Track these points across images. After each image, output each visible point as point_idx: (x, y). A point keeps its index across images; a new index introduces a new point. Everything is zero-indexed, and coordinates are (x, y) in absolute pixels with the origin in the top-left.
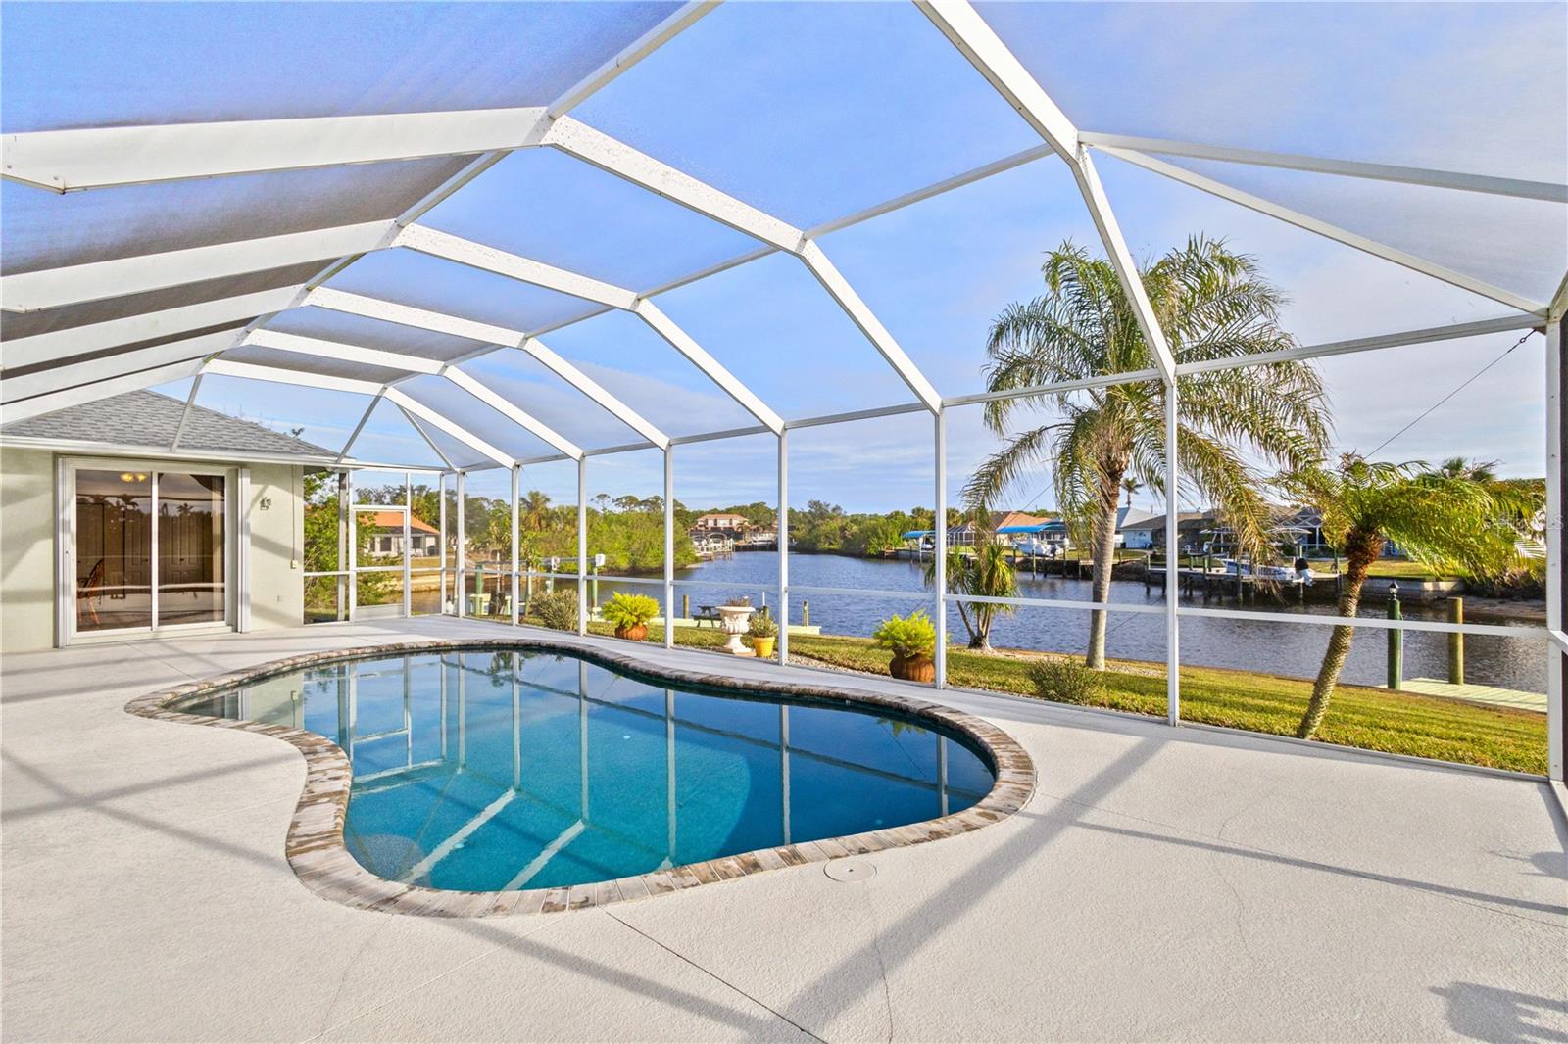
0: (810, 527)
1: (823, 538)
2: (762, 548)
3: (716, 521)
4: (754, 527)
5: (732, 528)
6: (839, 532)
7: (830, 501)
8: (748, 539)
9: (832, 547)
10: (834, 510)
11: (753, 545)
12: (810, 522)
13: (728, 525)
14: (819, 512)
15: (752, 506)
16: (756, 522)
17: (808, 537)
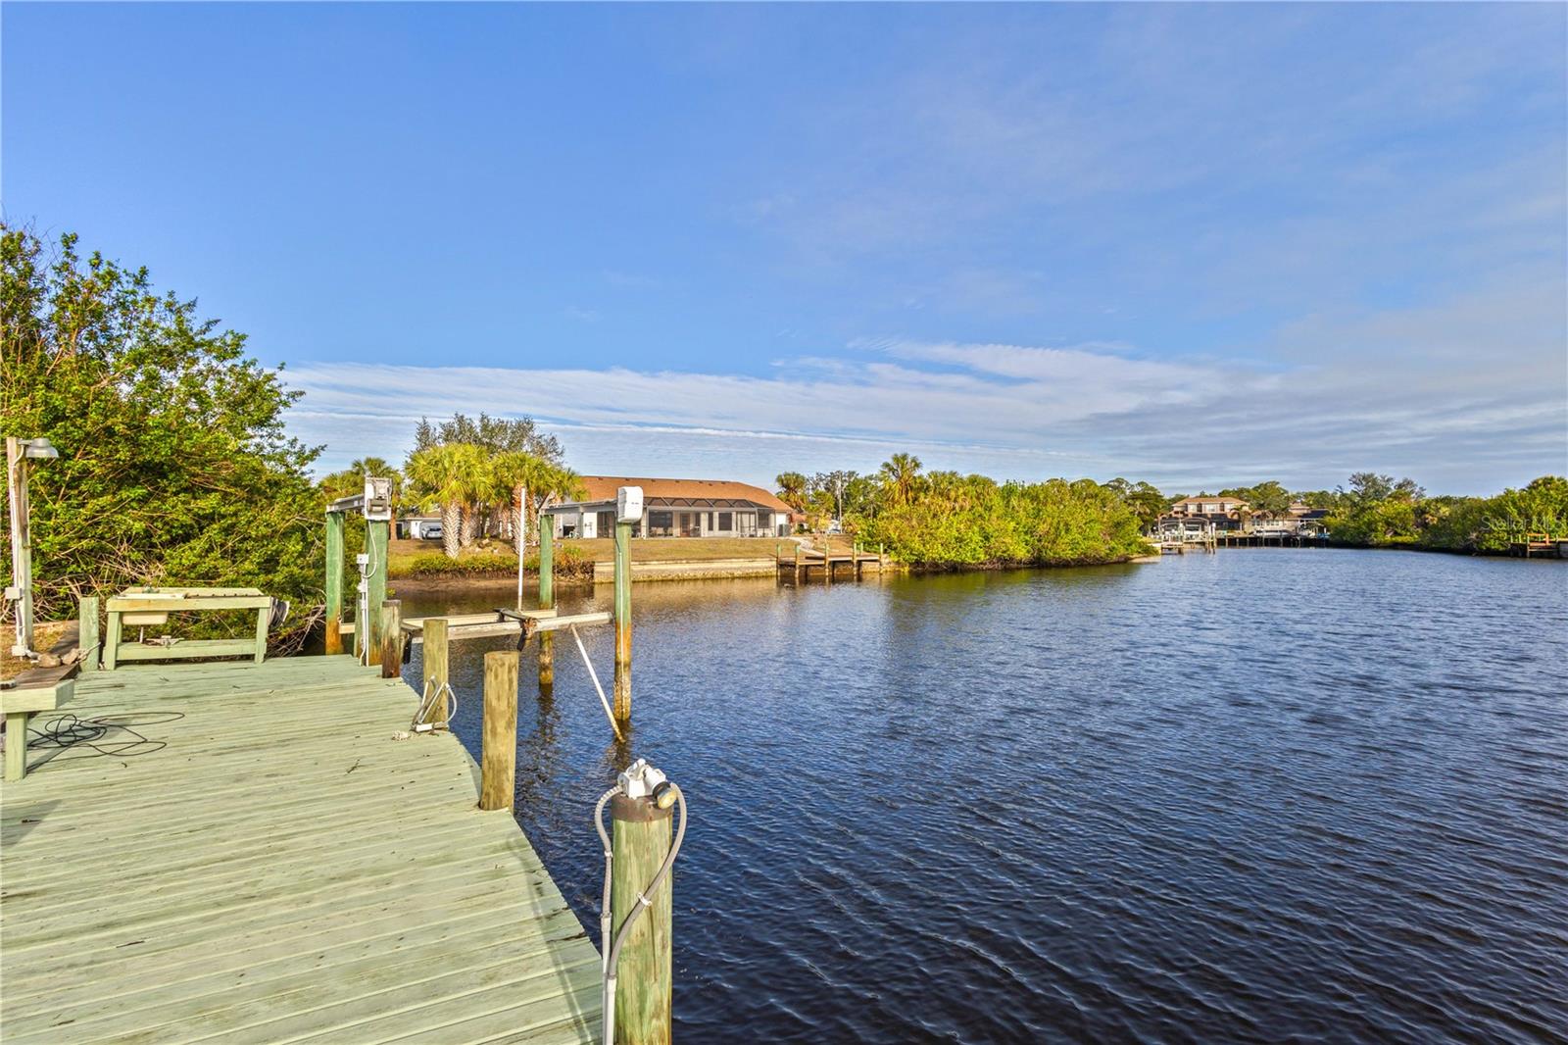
0: (1355, 511)
1: (1380, 526)
2: (1273, 542)
3: (1200, 507)
4: (1259, 512)
5: (1225, 515)
6: (1413, 517)
7: (1392, 474)
8: (1249, 529)
9: (1399, 539)
10: (1400, 486)
11: (1256, 538)
12: (1354, 504)
13: (1218, 511)
14: (1373, 489)
15: (1255, 489)
16: (1261, 506)
17: (1352, 524)
